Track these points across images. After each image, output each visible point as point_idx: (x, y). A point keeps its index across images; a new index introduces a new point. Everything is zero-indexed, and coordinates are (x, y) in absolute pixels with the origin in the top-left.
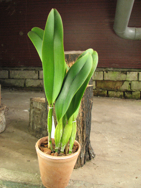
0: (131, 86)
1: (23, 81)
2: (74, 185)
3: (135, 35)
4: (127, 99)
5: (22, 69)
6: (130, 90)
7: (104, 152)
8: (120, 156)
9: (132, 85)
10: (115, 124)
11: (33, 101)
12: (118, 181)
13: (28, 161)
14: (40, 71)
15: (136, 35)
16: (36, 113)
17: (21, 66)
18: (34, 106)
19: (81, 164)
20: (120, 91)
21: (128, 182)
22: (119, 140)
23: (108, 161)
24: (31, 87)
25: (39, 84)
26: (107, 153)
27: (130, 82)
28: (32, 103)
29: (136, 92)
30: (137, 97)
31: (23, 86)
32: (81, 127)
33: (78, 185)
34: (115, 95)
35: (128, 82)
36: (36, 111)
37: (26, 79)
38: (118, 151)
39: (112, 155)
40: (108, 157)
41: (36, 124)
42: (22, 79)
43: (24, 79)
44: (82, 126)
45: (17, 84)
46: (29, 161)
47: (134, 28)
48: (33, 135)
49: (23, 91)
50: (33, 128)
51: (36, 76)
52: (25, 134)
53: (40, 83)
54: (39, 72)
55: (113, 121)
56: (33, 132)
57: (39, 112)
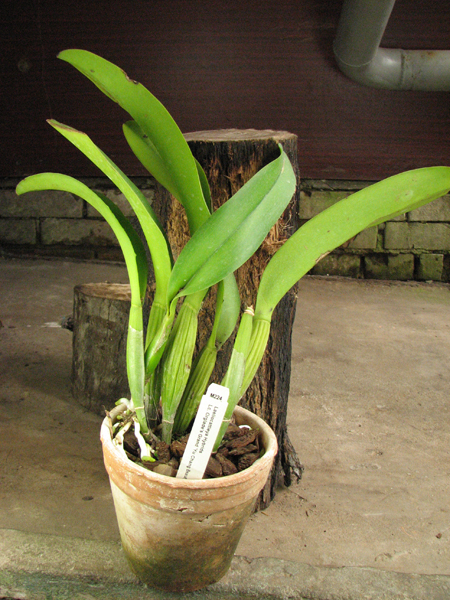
0: (384, 239)
1: (34, 226)
2: (254, 575)
3: (402, 72)
4: (372, 281)
6: (382, 251)
7: (327, 457)
8: (380, 467)
9: (387, 234)
10: (347, 362)
11: (84, 295)
12: (386, 551)
13: (85, 499)
15: (405, 72)
16: (97, 335)
18: (91, 314)
19: (262, 500)
20: (352, 254)
21: (415, 551)
22: (368, 415)
23: (342, 485)
24: (62, 244)
25: (88, 234)
26: (337, 462)
27: (382, 225)
28: (83, 301)
29: (400, 256)
30: (403, 273)
31: (34, 242)
32: (263, 382)
33: (266, 575)
34: (335, 266)
36: (100, 331)
37: (42, 219)
38: (369, 451)
39: (352, 467)
40: (340, 473)
41: (98, 373)
42: (31, 218)
43: (35, 218)
44: (266, 379)
45: (13, 235)
46: (91, 498)
47: (398, 53)
48: (88, 409)
49: (34, 259)
50: (87, 386)
51: (76, 209)
52: (61, 406)
53: (92, 232)
55: (338, 353)
56: (90, 398)
57: (110, 332)
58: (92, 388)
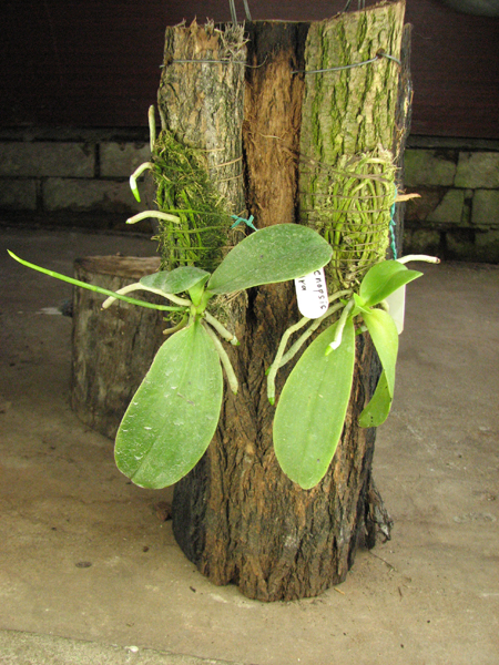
0: (471, 211)
1: (33, 186)
5: (28, 137)
6: (468, 225)
7: (419, 501)
8: (494, 519)
9: (475, 204)
13: (80, 565)
14: (102, 145)
16: (103, 327)
17: (25, 124)
19: (336, 573)
20: (430, 229)
22: (469, 441)
23: (446, 547)
24: (68, 211)
25: (101, 198)
26: (435, 508)
27: (469, 193)
29: (490, 232)
31: (33, 207)
35: (462, 193)
36: (107, 321)
37: (44, 179)
39: (456, 518)
40: (441, 526)
41: (105, 380)
42: (30, 178)
43: (35, 178)
48: (91, 427)
50: (89, 395)
51: (86, 166)
53: (106, 196)
54: (98, 147)
55: (421, 354)
56: (93, 412)
57: (121, 323)
58: (96, 400)
